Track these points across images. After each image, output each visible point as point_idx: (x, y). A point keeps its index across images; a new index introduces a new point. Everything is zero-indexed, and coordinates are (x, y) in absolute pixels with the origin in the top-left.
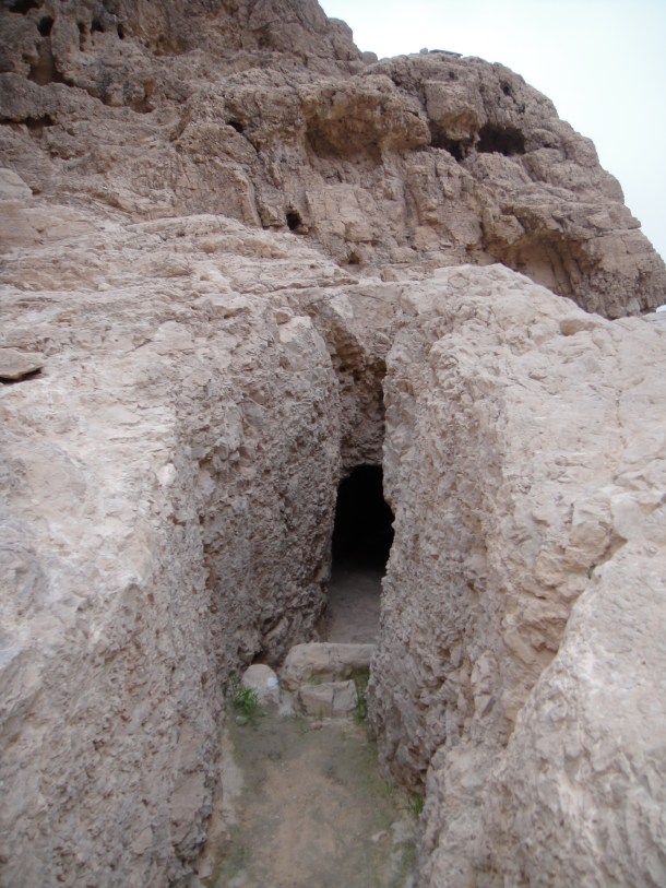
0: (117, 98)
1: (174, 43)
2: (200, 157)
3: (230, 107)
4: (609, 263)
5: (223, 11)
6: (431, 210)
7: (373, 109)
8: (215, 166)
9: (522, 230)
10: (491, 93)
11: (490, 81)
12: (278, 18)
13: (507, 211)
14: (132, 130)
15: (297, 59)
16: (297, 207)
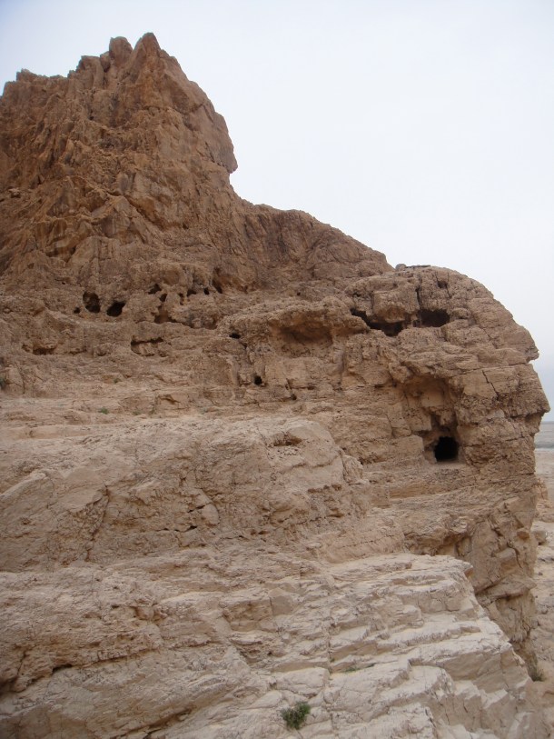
0: (198, 324)
1: (260, 284)
2: (210, 354)
3: (232, 327)
4: (469, 390)
5: (291, 262)
6: (351, 367)
7: (319, 316)
8: (218, 357)
9: (408, 374)
10: (426, 291)
11: (429, 282)
12: (320, 261)
13: (403, 364)
14: (201, 339)
15: (329, 282)
16: (259, 374)
